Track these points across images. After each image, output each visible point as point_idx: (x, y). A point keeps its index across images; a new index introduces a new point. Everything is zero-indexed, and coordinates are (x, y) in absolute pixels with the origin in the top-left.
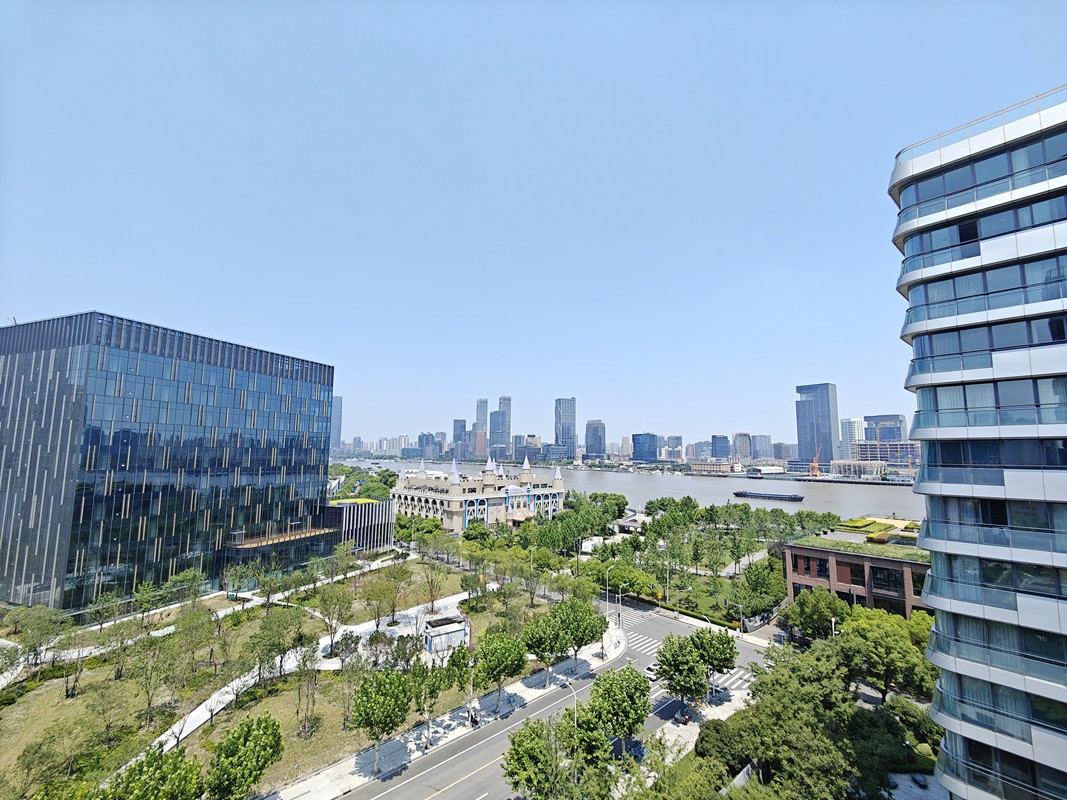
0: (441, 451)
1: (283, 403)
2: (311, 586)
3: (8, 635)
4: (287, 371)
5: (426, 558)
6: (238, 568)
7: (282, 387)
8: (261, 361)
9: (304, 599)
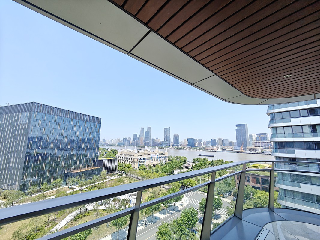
0: (129, 143)
1: (86, 129)
2: (94, 184)
3: (2, 199)
4: (88, 119)
5: (127, 176)
6: (72, 178)
7: (87, 124)
8: (80, 116)
9: (92, 188)
